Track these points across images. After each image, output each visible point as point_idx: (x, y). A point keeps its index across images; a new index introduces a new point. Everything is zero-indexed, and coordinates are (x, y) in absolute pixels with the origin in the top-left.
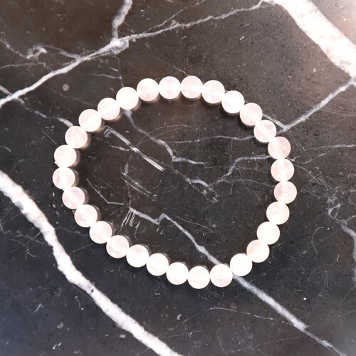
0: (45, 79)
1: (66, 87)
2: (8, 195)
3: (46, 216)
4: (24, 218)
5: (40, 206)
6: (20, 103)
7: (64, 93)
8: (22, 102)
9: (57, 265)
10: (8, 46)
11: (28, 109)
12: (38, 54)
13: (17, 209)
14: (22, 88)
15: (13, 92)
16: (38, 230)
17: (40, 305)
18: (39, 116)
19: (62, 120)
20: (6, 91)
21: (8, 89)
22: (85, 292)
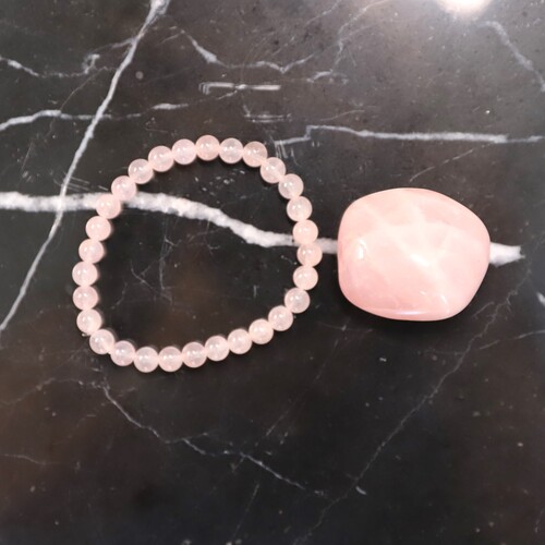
0: (115, 81)
1: (140, 75)
2: (157, 209)
3: (204, 203)
4: (185, 220)
5: (192, 198)
6: (108, 119)
7: (142, 81)
8: (109, 116)
9: (245, 241)
10: (61, 75)
11: (119, 119)
12: (93, 63)
13: (173, 216)
14: (100, 104)
15: (94, 113)
16: (205, 222)
17: (255, 288)
18: (134, 118)
19: (157, 107)
20: (87, 117)
21: (88, 114)
22: (287, 247)
